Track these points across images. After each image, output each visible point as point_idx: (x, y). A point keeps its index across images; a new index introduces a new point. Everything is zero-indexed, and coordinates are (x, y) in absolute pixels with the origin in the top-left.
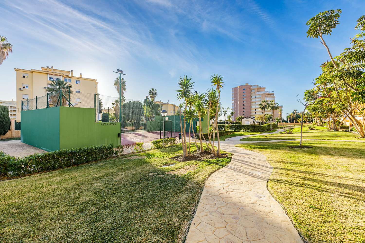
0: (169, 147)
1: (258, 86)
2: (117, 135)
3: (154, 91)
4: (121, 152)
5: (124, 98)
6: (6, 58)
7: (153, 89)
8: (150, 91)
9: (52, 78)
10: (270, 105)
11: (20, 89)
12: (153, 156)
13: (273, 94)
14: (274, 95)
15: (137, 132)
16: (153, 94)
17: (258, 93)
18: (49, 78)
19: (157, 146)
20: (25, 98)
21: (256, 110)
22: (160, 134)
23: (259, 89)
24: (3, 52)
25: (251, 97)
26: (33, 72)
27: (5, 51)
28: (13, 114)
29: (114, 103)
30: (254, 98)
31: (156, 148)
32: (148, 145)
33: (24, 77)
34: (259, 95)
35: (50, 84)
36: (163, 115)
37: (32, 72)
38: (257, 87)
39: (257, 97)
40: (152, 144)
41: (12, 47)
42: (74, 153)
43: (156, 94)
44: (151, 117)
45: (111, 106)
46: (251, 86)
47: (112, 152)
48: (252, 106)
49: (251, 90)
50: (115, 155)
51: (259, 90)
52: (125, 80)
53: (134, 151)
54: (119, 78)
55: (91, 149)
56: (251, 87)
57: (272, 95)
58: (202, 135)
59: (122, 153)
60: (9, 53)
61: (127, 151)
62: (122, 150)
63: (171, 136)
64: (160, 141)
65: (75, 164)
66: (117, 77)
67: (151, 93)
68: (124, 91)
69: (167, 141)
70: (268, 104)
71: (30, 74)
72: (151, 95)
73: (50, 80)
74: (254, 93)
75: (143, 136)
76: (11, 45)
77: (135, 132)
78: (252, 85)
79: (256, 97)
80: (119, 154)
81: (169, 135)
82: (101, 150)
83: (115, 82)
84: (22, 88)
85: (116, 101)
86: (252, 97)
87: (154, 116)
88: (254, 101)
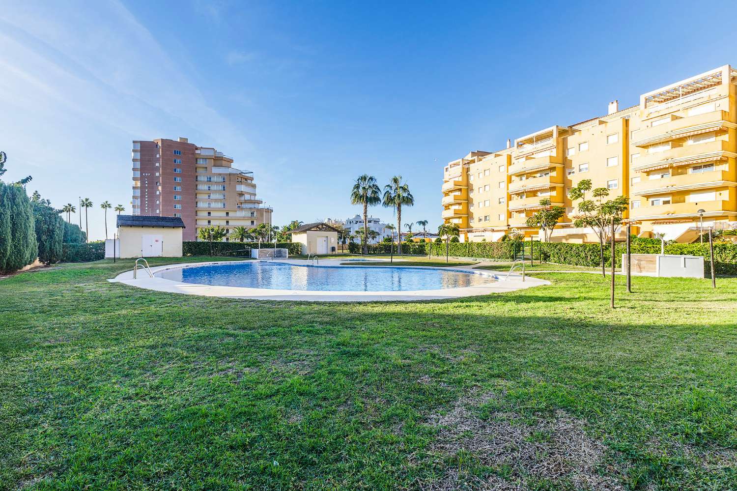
1: (216, 151)
13: (252, 179)
14: (253, 182)
17: (215, 170)
21: (209, 213)
23: (219, 160)
25: (196, 176)
30: (203, 183)
34: (220, 174)
38: (212, 154)
39: (214, 179)
46: (196, 149)
48: (198, 204)
49: (197, 160)
51: (218, 162)
56: (197, 152)
57: (249, 181)
74: (206, 168)
78: (199, 146)
79: (210, 178)
86: (199, 178)
88: (204, 190)
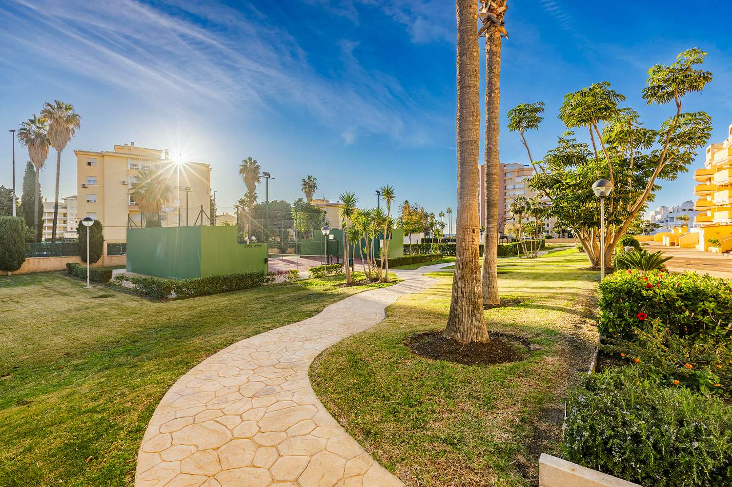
0: (333, 276)
1: (520, 165)
2: (264, 261)
3: (311, 181)
4: (272, 281)
5: (256, 194)
6: (71, 137)
7: (309, 178)
8: (304, 180)
9: (136, 165)
10: (531, 206)
11: (84, 186)
12: (312, 284)
15: (284, 258)
16: (310, 187)
17: (518, 179)
18: (131, 166)
19: (316, 274)
20: (91, 201)
22: (322, 259)
23: (521, 170)
24: (67, 129)
25: (505, 186)
26: (105, 157)
27: (71, 126)
28: (48, 227)
29: (238, 204)
30: (510, 190)
31: (315, 278)
32: (305, 273)
33: (89, 164)
35: (135, 177)
36: (324, 234)
37: (103, 156)
38: (516, 168)
39: (517, 186)
40: (310, 272)
41: (81, 121)
42: (226, 279)
43: (315, 186)
44: (306, 232)
45: (232, 213)
46: (505, 166)
47: (262, 281)
48: (507, 206)
49: (505, 174)
50: (266, 284)
51: (521, 173)
52: (258, 163)
53: (288, 280)
54: (248, 161)
55: (242, 276)
56: (505, 168)
58: (385, 261)
59: (274, 282)
60: (76, 130)
61: (279, 280)
62: (274, 278)
63: (338, 262)
64: (320, 268)
65: (227, 291)
66: (244, 159)
67: (305, 185)
68: (256, 183)
69: (330, 268)
70: (528, 203)
71: (99, 159)
72: (306, 188)
73: (131, 169)
74: (512, 179)
75: (297, 263)
76: (78, 117)
77: (281, 258)
79: (515, 186)
80: (270, 282)
81: (335, 260)
82: (252, 276)
83: (241, 167)
84: (86, 183)
85: (242, 202)
86: (507, 187)
87: (312, 229)
88: (512, 196)
